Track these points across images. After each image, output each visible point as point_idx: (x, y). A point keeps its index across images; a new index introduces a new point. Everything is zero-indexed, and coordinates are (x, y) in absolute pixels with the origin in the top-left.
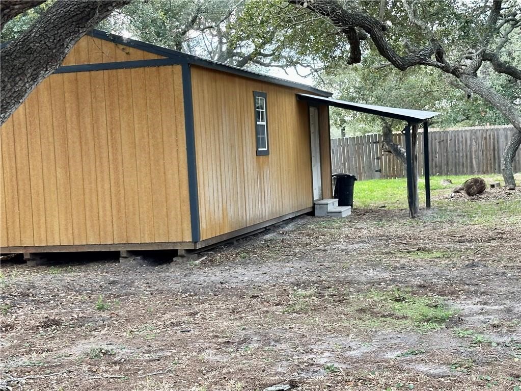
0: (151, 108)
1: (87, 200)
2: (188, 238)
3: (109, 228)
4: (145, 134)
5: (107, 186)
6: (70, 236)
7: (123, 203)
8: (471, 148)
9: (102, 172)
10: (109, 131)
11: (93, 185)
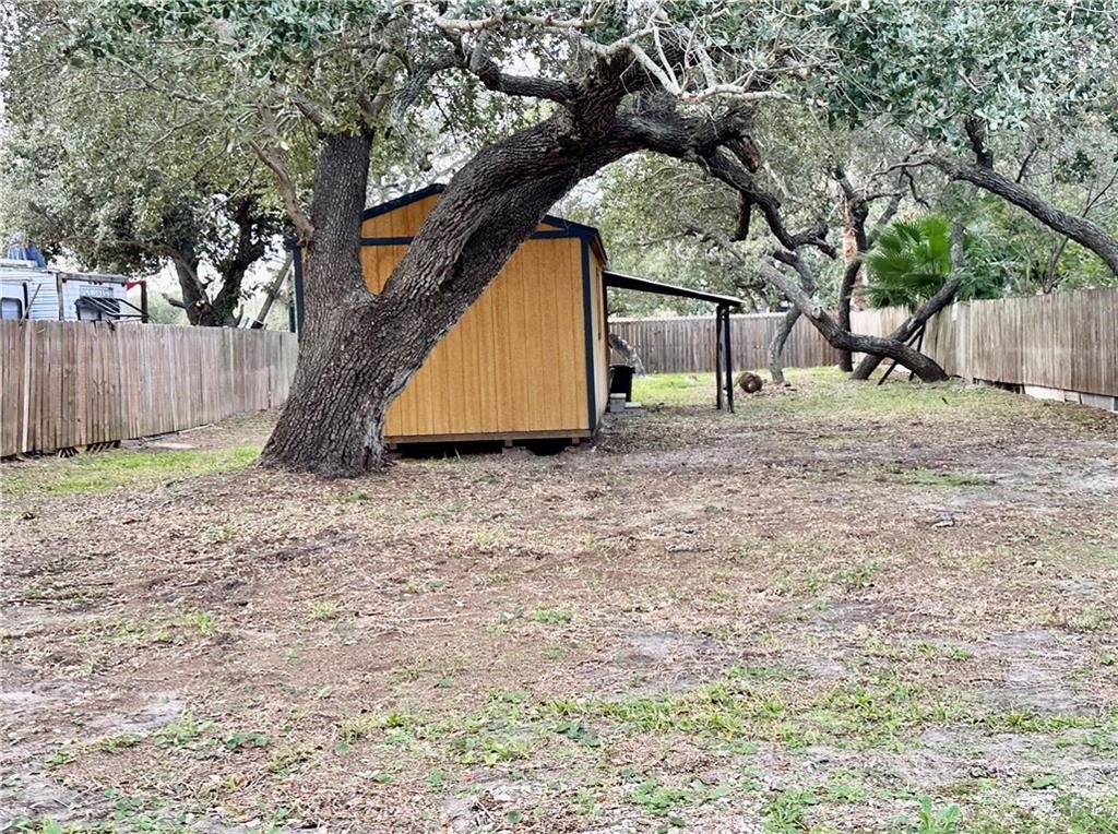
0: (544, 283)
1: (467, 384)
2: (584, 425)
3: (493, 415)
4: (537, 311)
5: (491, 369)
6: (447, 425)
7: (509, 388)
8: (692, 341)
9: (486, 353)
10: (495, 308)
11: (475, 368)
